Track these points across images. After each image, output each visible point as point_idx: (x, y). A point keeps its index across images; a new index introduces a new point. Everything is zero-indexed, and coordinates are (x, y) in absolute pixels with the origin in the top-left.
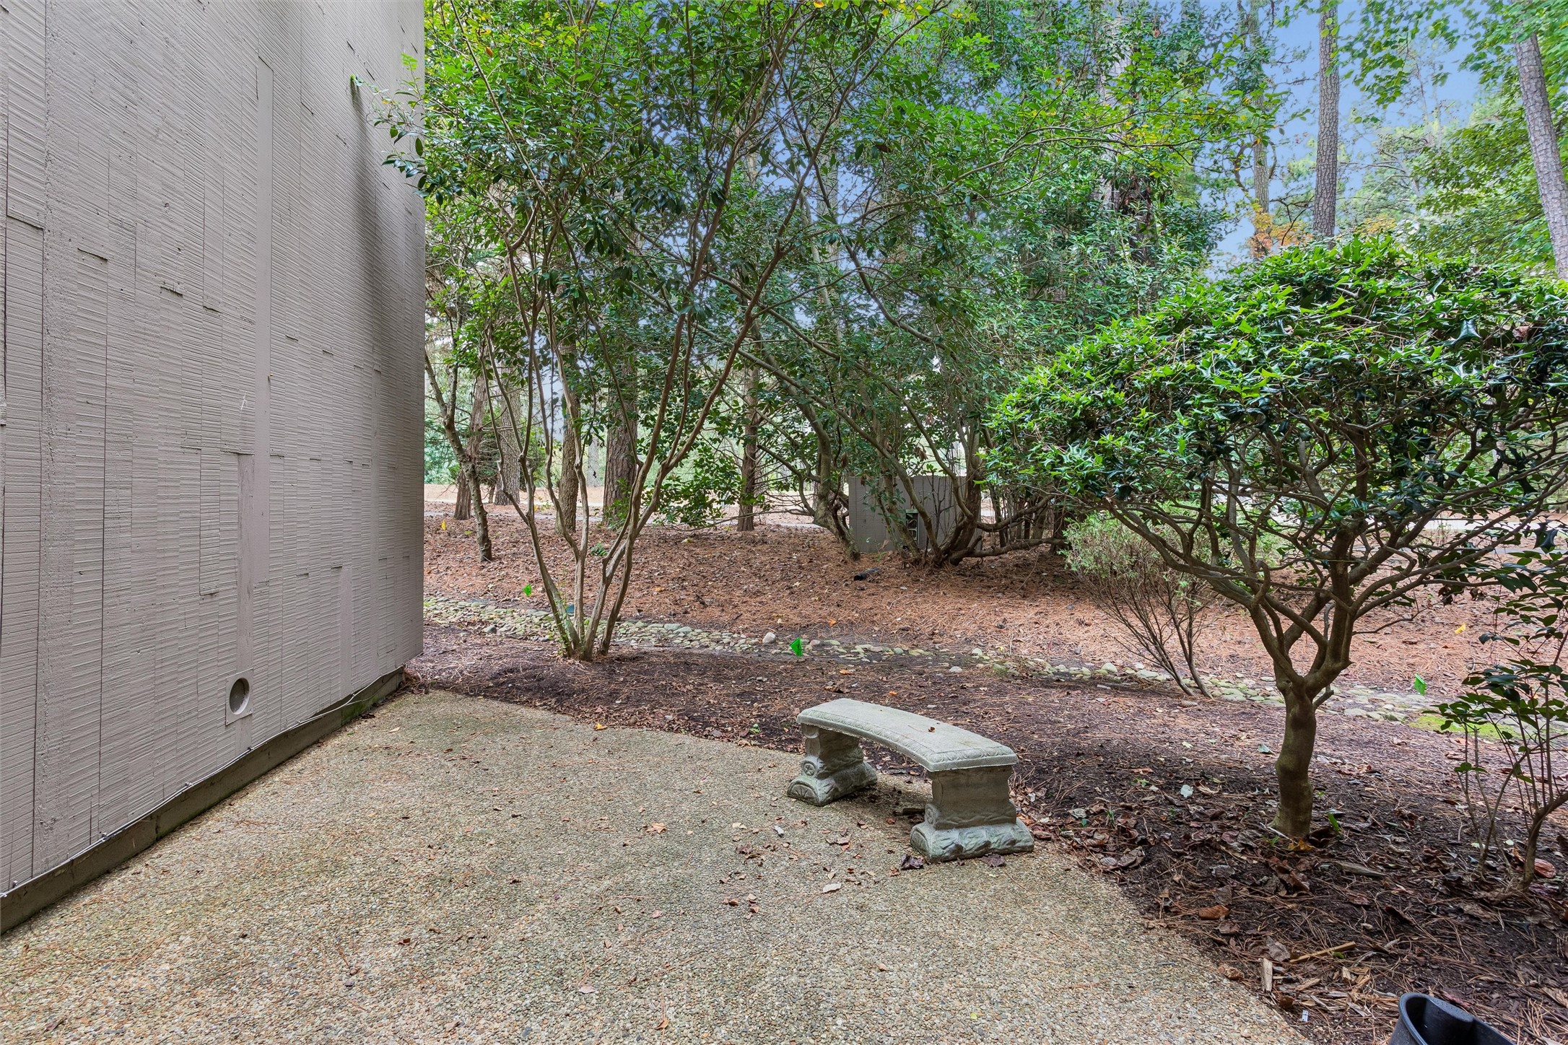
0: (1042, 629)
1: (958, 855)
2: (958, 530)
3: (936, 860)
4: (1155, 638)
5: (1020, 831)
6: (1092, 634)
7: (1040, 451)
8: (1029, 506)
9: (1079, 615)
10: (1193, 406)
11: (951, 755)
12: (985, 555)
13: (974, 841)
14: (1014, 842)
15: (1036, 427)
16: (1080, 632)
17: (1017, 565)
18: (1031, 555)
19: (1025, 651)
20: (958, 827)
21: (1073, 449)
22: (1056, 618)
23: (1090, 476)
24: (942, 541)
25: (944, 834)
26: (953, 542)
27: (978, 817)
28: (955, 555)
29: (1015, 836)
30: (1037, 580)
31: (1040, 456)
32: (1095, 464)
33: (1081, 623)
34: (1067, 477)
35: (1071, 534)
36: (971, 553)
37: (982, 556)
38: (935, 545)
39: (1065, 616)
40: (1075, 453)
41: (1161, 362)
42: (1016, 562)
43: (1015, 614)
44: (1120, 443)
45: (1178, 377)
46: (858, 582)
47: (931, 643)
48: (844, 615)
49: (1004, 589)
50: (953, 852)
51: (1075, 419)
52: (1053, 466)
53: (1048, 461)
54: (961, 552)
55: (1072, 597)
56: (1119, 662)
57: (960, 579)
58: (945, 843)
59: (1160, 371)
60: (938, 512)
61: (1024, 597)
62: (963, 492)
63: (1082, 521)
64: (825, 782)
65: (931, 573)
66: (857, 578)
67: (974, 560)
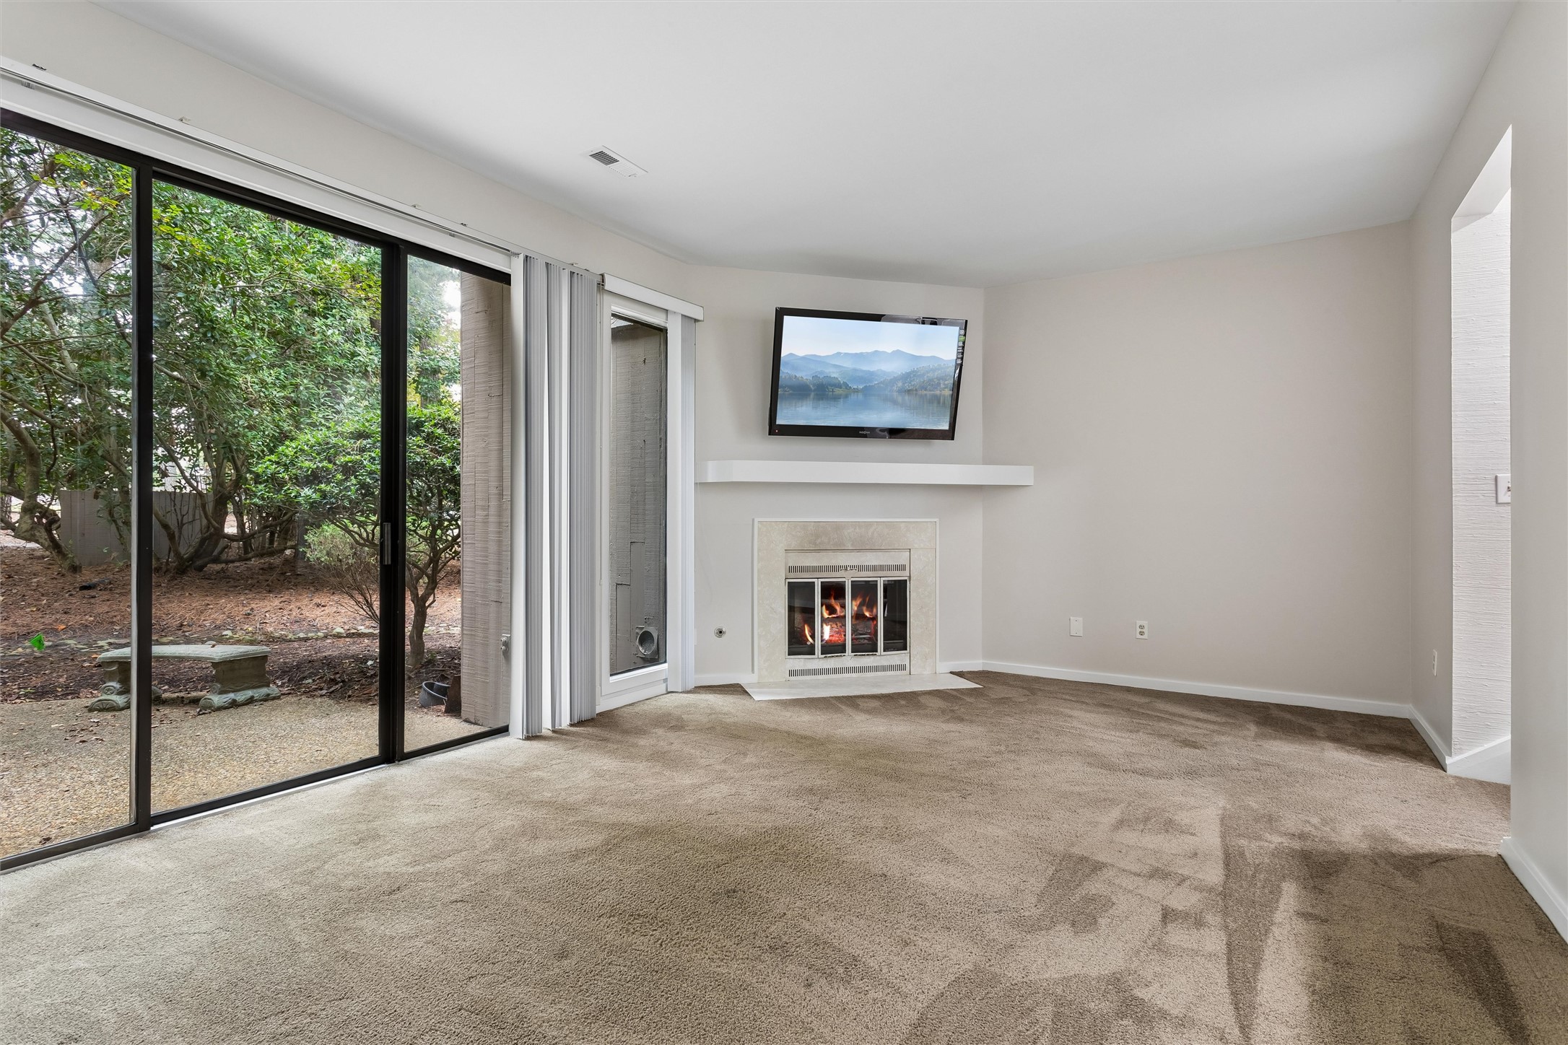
0: (285, 612)
1: (234, 704)
2: (203, 541)
3: (220, 709)
4: (367, 601)
5: (273, 690)
6: (327, 611)
7: (289, 489)
8: (273, 520)
9: (316, 600)
10: (359, 475)
11: (229, 653)
12: (233, 562)
13: (243, 697)
14: (269, 695)
15: (286, 477)
16: (318, 612)
17: (262, 569)
18: (276, 560)
19: (271, 629)
20: (233, 692)
21: (306, 490)
22: (298, 604)
23: (315, 502)
24: (185, 550)
25: (225, 696)
26: (196, 552)
27: (246, 685)
28: (199, 563)
29: (269, 692)
30: (282, 578)
31: (289, 492)
32: (316, 496)
33: (318, 605)
34: (303, 502)
35: (310, 537)
36: (216, 560)
37: (227, 562)
38: (177, 554)
39: (306, 601)
40: (307, 491)
41: (349, 454)
42: (262, 566)
43: (261, 604)
44: (328, 488)
45: (355, 462)
46: (85, 592)
47: (180, 632)
48: (74, 620)
49: (251, 588)
50: (231, 703)
51: (308, 475)
52: (296, 497)
53: (293, 494)
54: (206, 560)
55: (312, 589)
56: (346, 627)
57: (205, 583)
58: (225, 700)
59: (348, 458)
60: (180, 525)
61: (270, 592)
62: (210, 507)
63: (319, 528)
64: (123, 697)
65: (173, 578)
66: (83, 588)
67: (218, 567)
